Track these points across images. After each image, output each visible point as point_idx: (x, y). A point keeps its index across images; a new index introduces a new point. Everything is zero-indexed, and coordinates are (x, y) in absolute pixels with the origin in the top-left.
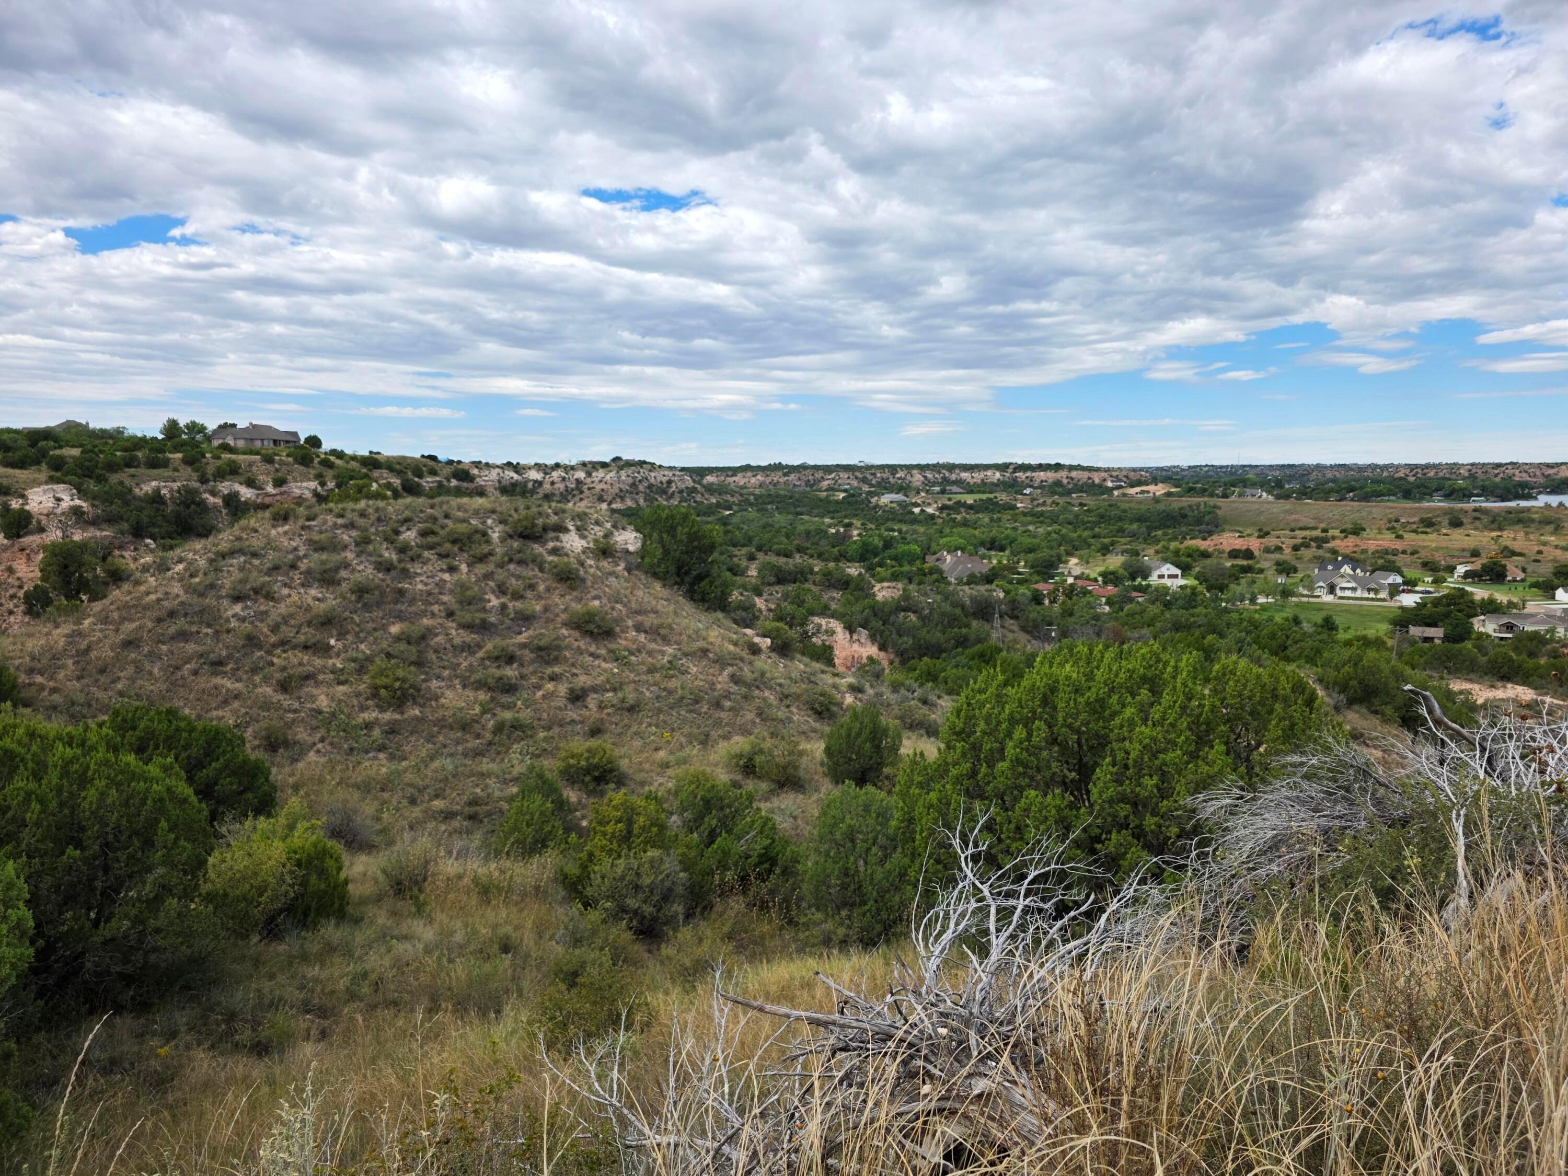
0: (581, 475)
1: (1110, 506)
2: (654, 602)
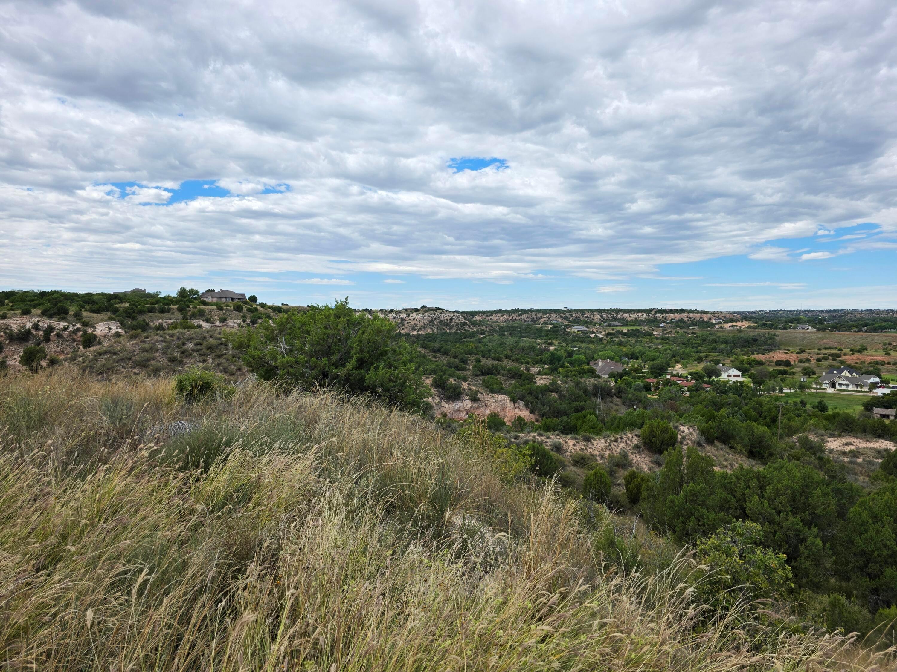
0: (404, 315)
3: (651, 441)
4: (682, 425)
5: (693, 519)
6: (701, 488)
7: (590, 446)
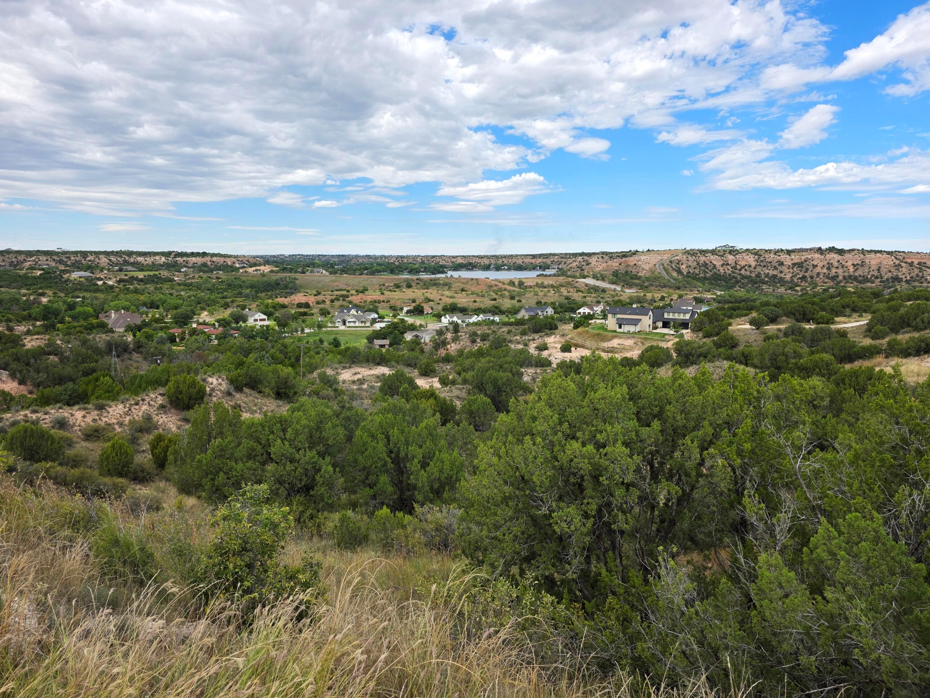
1: (235, 279)
3: (177, 398)
4: (211, 377)
5: (221, 474)
6: (229, 442)
7: (105, 414)
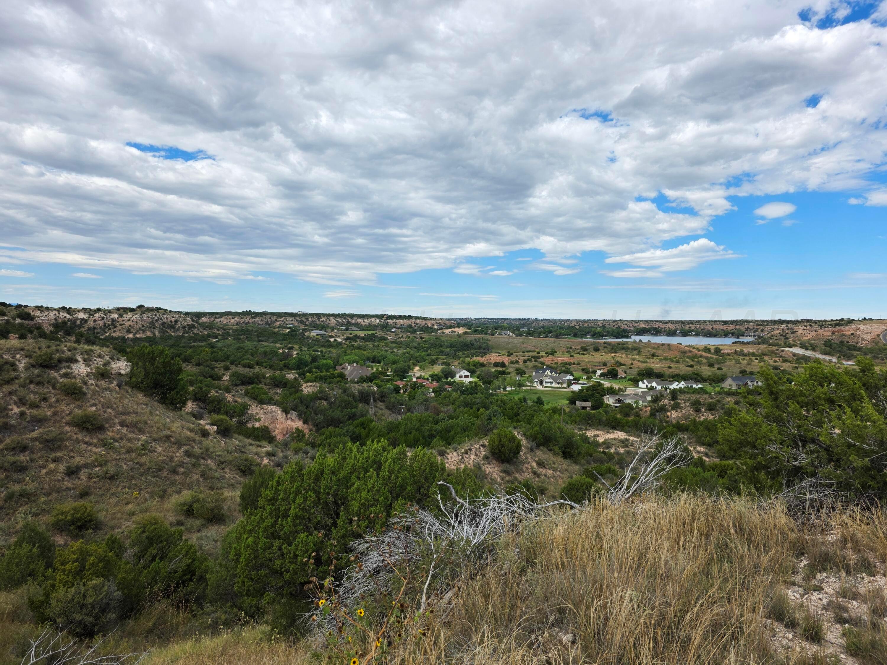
0: (115, 316)
1: (436, 339)
2: (136, 407)
3: (499, 451)
7: (446, 460)
